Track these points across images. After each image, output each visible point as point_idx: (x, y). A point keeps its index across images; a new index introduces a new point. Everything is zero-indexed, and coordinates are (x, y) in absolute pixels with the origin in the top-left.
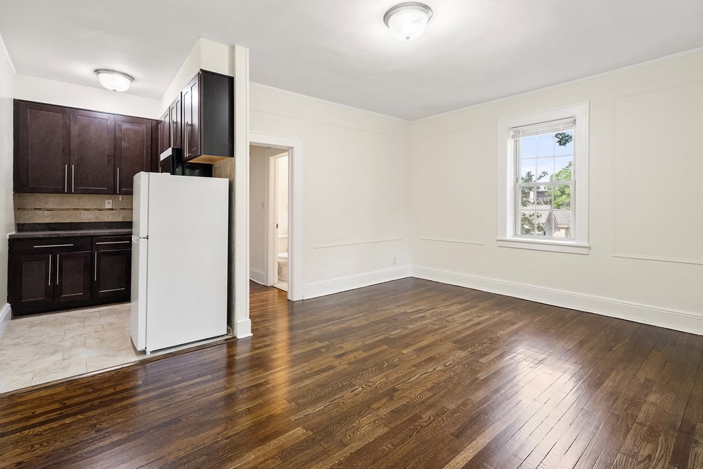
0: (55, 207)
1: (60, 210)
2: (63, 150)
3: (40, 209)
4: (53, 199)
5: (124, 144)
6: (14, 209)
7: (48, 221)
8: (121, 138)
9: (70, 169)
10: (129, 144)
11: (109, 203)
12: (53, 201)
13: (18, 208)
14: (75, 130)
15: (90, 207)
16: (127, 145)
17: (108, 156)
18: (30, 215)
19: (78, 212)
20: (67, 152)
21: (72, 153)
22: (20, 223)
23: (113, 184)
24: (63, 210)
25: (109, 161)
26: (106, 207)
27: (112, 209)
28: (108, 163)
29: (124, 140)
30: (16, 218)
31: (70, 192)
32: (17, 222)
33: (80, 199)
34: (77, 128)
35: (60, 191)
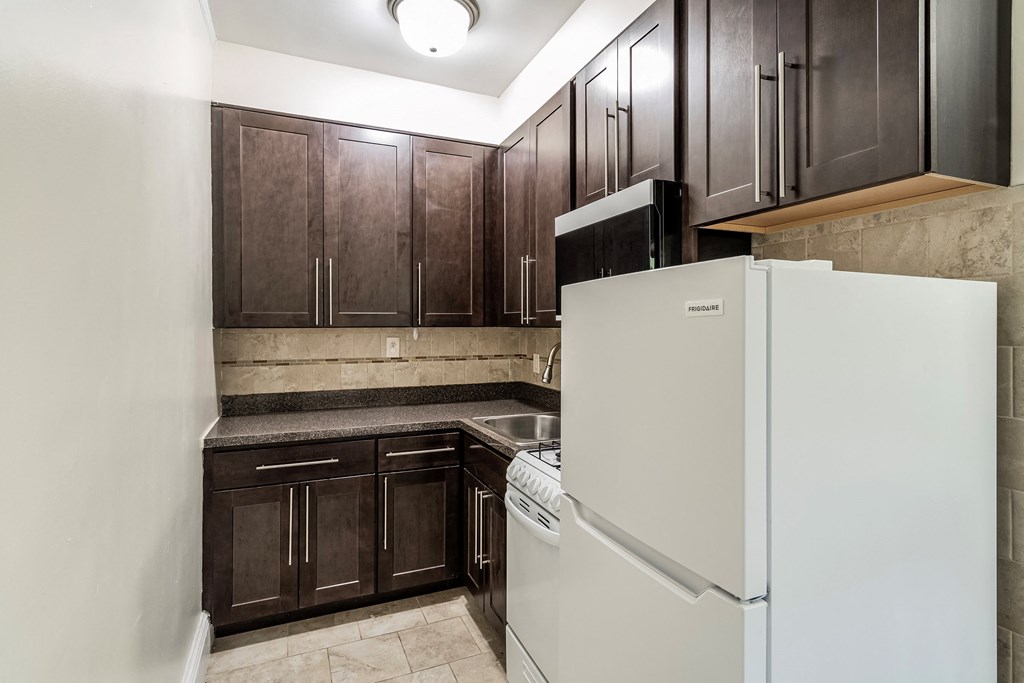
0: (291, 357)
1: (300, 362)
2: (310, 226)
3: (263, 362)
4: (289, 339)
5: (431, 206)
6: (216, 363)
7: (279, 388)
8: (423, 192)
9: (324, 268)
10: (440, 204)
11: (393, 345)
12: (287, 343)
13: (225, 361)
14: (333, 174)
15: (358, 356)
16: (435, 207)
17: (400, 234)
18: (246, 376)
19: (334, 366)
20: (317, 227)
21: (327, 230)
22: (228, 394)
23: (408, 303)
24: (308, 362)
25: (402, 246)
26: (389, 356)
27: (400, 359)
28: (400, 251)
29: (431, 197)
30: (220, 383)
31: (324, 324)
32: (222, 393)
33: (338, 336)
34: (337, 169)
35: (304, 322)
